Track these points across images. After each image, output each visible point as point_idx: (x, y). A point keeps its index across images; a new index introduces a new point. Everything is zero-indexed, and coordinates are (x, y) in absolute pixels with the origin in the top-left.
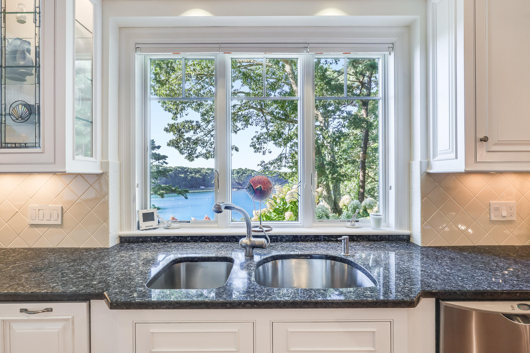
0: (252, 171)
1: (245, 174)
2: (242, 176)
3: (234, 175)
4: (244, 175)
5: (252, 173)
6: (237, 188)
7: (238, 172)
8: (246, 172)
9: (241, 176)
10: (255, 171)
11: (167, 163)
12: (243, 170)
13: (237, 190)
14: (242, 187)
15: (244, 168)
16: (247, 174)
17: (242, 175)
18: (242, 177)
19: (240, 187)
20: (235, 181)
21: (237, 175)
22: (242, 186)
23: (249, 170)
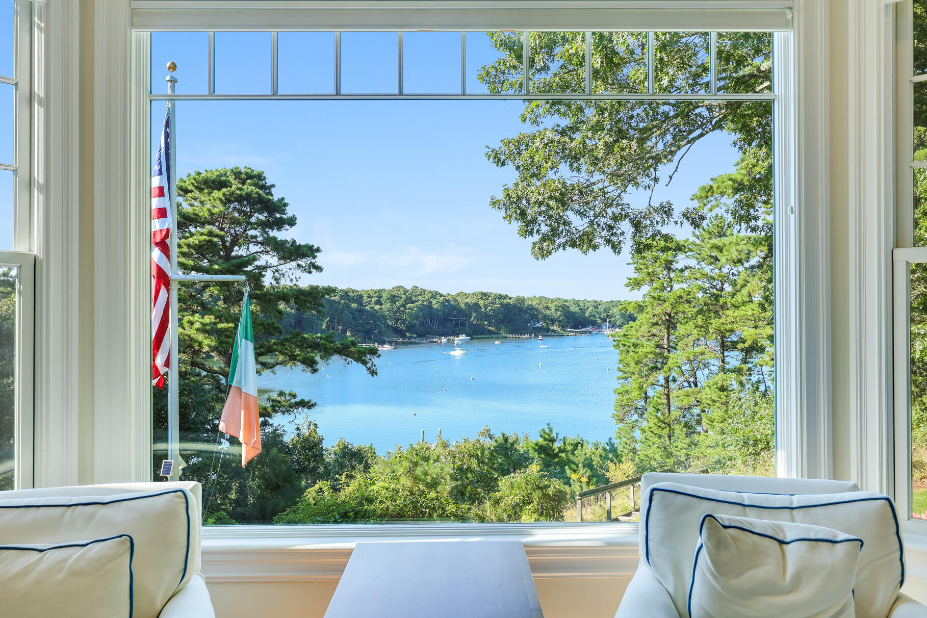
0: (432, 293)
1: (413, 302)
2: (405, 308)
3: (381, 305)
4: (409, 305)
5: (434, 301)
6: (393, 344)
7: (394, 296)
8: (416, 297)
9: (402, 309)
10: (441, 295)
11: (319, 269)
12: (406, 291)
13: (393, 347)
14: (407, 340)
15: (409, 287)
16: (420, 302)
17: (404, 306)
18: (403, 311)
19: (401, 340)
20: (386, 322)
21: (392, 306)
22: (404, 336)
23: (423, 292)
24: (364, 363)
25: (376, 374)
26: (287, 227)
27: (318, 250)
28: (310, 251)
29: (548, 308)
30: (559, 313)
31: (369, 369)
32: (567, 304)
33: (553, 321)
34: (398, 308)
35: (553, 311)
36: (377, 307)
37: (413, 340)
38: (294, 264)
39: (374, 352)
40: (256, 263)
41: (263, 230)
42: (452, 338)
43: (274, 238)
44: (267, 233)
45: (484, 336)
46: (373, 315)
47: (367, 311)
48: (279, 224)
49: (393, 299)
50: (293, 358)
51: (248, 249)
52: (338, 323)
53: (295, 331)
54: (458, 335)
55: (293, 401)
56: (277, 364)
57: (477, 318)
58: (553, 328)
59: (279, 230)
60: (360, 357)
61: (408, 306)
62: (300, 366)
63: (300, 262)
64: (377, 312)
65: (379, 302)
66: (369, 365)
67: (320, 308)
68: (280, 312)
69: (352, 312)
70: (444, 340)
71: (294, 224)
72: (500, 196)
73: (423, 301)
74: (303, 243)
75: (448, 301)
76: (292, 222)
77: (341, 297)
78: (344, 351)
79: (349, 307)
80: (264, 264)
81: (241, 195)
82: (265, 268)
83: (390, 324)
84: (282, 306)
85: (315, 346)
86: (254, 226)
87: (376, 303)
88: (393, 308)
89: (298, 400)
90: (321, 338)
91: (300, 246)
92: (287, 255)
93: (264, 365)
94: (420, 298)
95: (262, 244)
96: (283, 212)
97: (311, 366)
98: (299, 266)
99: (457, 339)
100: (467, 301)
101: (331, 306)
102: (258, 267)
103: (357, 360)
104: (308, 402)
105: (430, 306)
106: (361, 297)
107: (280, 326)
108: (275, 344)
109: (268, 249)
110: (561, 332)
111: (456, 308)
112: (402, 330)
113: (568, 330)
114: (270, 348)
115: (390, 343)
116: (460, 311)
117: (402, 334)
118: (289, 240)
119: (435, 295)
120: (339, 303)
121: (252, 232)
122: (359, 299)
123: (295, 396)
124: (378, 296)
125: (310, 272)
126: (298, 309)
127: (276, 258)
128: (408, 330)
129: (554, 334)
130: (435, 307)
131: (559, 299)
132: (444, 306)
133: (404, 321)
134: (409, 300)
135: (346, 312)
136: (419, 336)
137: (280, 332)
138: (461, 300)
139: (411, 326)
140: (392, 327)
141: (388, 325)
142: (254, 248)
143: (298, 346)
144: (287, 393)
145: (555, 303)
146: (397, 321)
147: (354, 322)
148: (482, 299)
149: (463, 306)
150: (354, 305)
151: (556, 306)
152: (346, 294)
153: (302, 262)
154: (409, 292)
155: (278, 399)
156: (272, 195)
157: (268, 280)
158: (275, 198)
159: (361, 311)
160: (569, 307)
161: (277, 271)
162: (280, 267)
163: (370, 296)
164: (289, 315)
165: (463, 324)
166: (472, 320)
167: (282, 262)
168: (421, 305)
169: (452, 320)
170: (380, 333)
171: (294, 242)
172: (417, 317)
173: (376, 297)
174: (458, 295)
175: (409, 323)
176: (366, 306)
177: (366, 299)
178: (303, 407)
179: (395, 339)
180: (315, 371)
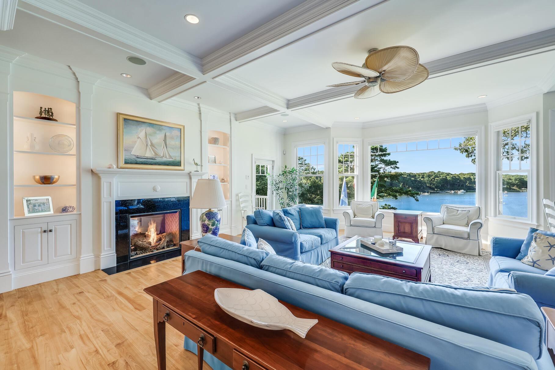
24: (414, 197)
25: (418, 201)
26: (387, 156)
27: (398, 162)
28: (395, 163)
29: (510, 179)
30: (517, 182)
31: (415, 199)
32: (523, 177)
33: (513, 185)
34: (431, 180)
35: (513, 180)
36: (422, 179)
37: (438, 191)
38: (390, 167)
39: (417, 194)
40: (378, 167)
41: (380, 157)
42: (456, 191)
43: (383, 159)
44: (381, 158)
45: (473, 191)
46: (420, 182)
47: (418, 180)
48: (385, 155)
49: (429, 176)
50: (390, 195)
51: (375, 163)
52: (406, 185)
53: (390, 187)
54: (459, 190)
55: (389, 207)
56: (385, 196)
57: (470, 183)
58: (514, 188)
59: (385, 157)
60: (412, 195)
61: (436, 179)
62: (392, 197)
63: (391, 166)
64: (422, 181)
65: (423, 177)
66: (415, 198)
67: (398, 180)
68: (385, 181)
69: (412, 181)
70: (453, 192)
71: (390, 155)
72: (458, 146)
73: (443, 177)
74: (392, 160)
75: (455, 177)
76: (389, 154)
77: (407, 176)
78: (406, 193)
79: (411, 179)
80: (380, 167)
81: (373, 148)
82: (380, 168)
83: (428, 185)
84: (385, 179)
85: (396, 191)
86: (377, 156)
87: (422, 178)
88: (429, 180)
89: (391, 207)
90: (399, 189)
91: (391, 161)
92: (387, 164)
93: (380, 196)
94: (442, 176)
95: (379, 161)
96: (386, 152)
97: (395, 197)
98: (391, 167)
99: (459, 192)
100: (465, 176)
101: (404, 179)
102: (378, 168)
103: (411, 196)
104: (394, 208)
105: (446, 179)
106: (416, 176)
107: (386, 185)
108: (384, 190)
109: (382, 163)
110: (519, 190)
111: (459, 179)
112: (433, 188)
113: (523, 189)
114: (382, 191)
115: (428, 192)
116: (461, 181)
117: (433, 189)
118: (388, 159)
119: (448, 174)
120: (406, 178)
121: (377, 158)
122: (414, 176)
123: (390, 206)
124: (423, 175)
125: (395, 169)
126: (391, 180)
127: (384, 165)
128: (436, 187)
129: (514, 191)
130: (449, 179)
131: (518, 175)
132: (453, 178)
133: (434, 184)
134: (436, 176)
135: (409, 181)
136: (441, 190)
137: (385, 187)
138: (461, 176)
139: (437, 186)
140: (428, 186)
141: (427, 186)
142: (377, 163)
143: (391, 191)
144: (388, 204)
145: (515, 177)
146: (431, 184)
147: (413, 185)
148: (472, 176)
149: (462, 179)
150: (413, 179)
151: (515, 178)
152: (409, 175)
153: (392, 166)
154: (437, 173)
155: (385, 206)
156: (383, 147)
157: (382, 171)
158: (384, 148)
159: (415, 181)
160: (523, 179)
161: (384, 169)
162: (385, 168)
163: (419, 175)
164: (388, 182)
165: (462, 186)
166: (467, 184)
167: (386, 166)
168: (442, 178)
169: (457, 184)
170: (424, 188)
171: (390, 160)
172: (440, 183)
173: (422, 175)
174: (460, 174)
175: (436, 185)
176: (417, 179)
177: (417, 176)
178: (393, 209)
179: (430, 191)
180: (396, 199)
